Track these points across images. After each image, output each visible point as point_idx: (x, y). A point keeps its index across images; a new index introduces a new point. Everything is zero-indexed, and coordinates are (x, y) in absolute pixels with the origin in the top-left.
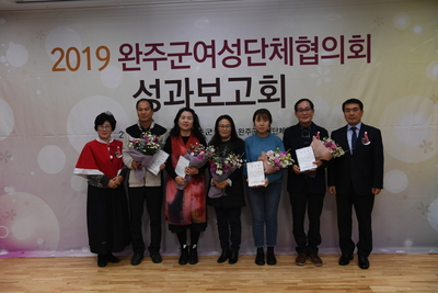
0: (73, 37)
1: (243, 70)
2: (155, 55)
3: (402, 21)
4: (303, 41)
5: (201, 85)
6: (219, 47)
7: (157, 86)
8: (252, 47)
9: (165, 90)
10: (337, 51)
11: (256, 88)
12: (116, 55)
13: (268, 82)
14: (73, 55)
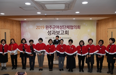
0: (39, 24)
1: (63, 30)
2: (51, 27)
3: (84, 24)
4: (71, 26)
5: (57, 32)
6: (59, 26)
7: (51, 31)
8: (64, 27)
10: (76, 27)
11: (64, 32)
12: (45, 27)
13: (66, 31)
14: (39, 27)
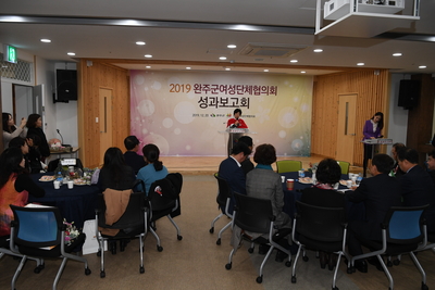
0: (178, 81)
1: (236, 96)
2: (206, 89)
3: (286, 83)
4: (256, 87)
5: (221, 100)
6: (228, 87)
7: (206, 99)
8: (239, 88)
9: (209, 101)
10: (266, 91)
11: (240, 102)
12: (193, 88)
13: (244, 100)
14: (178, 87)
